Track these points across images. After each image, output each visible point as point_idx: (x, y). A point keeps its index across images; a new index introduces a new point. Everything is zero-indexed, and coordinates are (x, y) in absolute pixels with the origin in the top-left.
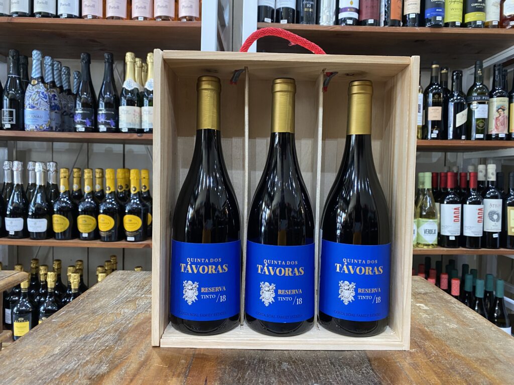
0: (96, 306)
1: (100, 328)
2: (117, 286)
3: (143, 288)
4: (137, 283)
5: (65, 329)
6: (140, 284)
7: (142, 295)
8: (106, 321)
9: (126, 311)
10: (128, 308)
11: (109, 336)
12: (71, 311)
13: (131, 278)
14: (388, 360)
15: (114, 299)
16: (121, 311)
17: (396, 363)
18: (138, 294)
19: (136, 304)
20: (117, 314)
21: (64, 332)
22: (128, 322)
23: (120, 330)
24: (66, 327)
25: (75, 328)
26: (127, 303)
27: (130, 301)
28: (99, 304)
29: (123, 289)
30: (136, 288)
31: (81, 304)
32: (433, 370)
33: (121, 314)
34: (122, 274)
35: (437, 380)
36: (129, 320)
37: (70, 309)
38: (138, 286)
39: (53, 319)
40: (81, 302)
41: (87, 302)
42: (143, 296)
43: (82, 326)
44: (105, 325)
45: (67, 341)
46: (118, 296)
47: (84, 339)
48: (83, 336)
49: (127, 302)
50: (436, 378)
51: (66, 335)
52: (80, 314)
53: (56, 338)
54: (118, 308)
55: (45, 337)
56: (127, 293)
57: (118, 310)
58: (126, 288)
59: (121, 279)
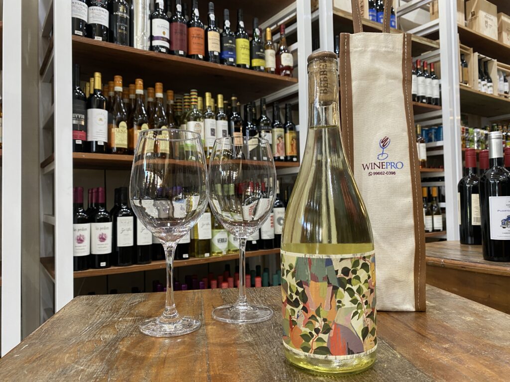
0: (66, 335)
1: (80, 358)
2: (85, 311)
3: (117, 311)
4: (109, 307)
5: (35, 364)
6: (112, 307)
7: (119, 318)
8: (86, 350)
9: (106, 337)
10: (107, 334)
11: (95, 367)
12: (35, 343)
13: (99, 302)
14: (428, 358)
15: (87, 325)
16: (100, 337)
17: (437, 360)
18: (113, 318)
19: (115, 328)
20: (96, 340)
21: (33, 368)
22: (113, 349)
23: (106, 358)
24: (34, 361)
25: (47, 361)
26: (105, 329)
27: (106, 326)
28: (69, 333)
29: (93, 314)
30: (109, 311)
31: (47, 335)
32: (480, 363)
33: (101, 341)
34: (88, 300)
35: (491, 372)
36: (113, 346)
37: (34, 341)
38: (111, 310)
39: (15, 354)
40: (46, 333)
41: (52, 332)
42: (121, 319)
43: (56, 359)
44: (85, 355)
45: (41, 377)
46: (90, 322)
47: (63, 373)
48: (61, 370)
49: (103, 327)
50: (488, 370)
51: (37, 371)
52: (48, 346)
53: (25, 375)
54: (95, 335)
55: (11, 376)
56: (100, 318)
57: (96, 336)
58: (96, 313)
59: (87, 304)
